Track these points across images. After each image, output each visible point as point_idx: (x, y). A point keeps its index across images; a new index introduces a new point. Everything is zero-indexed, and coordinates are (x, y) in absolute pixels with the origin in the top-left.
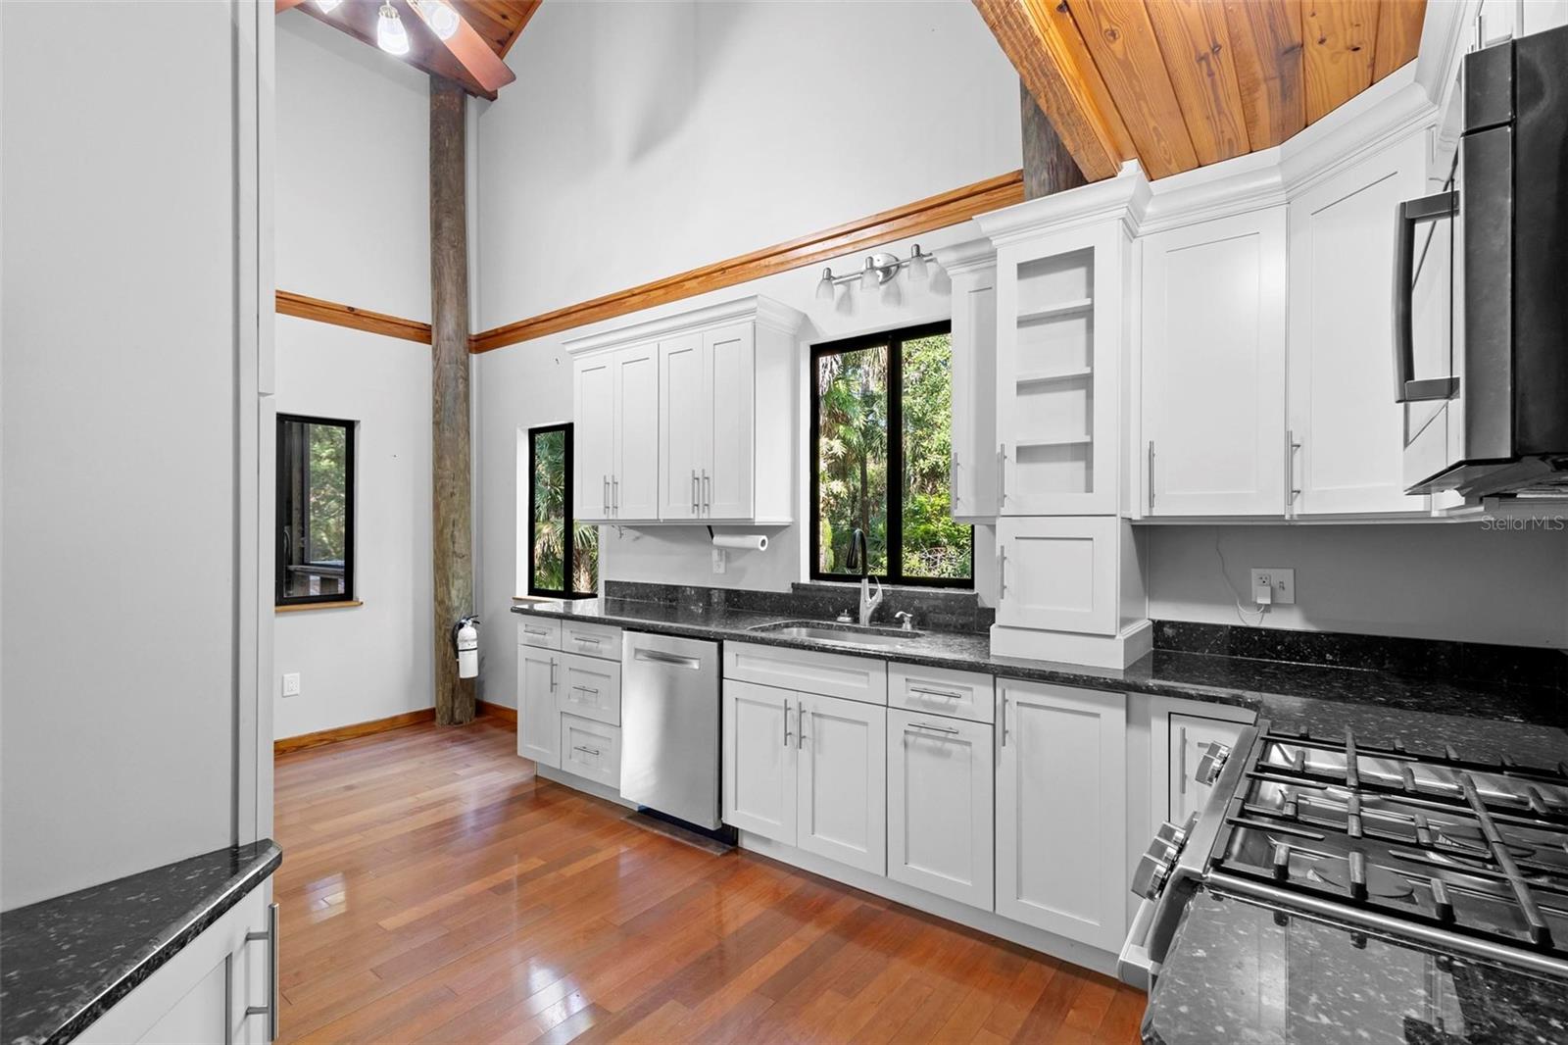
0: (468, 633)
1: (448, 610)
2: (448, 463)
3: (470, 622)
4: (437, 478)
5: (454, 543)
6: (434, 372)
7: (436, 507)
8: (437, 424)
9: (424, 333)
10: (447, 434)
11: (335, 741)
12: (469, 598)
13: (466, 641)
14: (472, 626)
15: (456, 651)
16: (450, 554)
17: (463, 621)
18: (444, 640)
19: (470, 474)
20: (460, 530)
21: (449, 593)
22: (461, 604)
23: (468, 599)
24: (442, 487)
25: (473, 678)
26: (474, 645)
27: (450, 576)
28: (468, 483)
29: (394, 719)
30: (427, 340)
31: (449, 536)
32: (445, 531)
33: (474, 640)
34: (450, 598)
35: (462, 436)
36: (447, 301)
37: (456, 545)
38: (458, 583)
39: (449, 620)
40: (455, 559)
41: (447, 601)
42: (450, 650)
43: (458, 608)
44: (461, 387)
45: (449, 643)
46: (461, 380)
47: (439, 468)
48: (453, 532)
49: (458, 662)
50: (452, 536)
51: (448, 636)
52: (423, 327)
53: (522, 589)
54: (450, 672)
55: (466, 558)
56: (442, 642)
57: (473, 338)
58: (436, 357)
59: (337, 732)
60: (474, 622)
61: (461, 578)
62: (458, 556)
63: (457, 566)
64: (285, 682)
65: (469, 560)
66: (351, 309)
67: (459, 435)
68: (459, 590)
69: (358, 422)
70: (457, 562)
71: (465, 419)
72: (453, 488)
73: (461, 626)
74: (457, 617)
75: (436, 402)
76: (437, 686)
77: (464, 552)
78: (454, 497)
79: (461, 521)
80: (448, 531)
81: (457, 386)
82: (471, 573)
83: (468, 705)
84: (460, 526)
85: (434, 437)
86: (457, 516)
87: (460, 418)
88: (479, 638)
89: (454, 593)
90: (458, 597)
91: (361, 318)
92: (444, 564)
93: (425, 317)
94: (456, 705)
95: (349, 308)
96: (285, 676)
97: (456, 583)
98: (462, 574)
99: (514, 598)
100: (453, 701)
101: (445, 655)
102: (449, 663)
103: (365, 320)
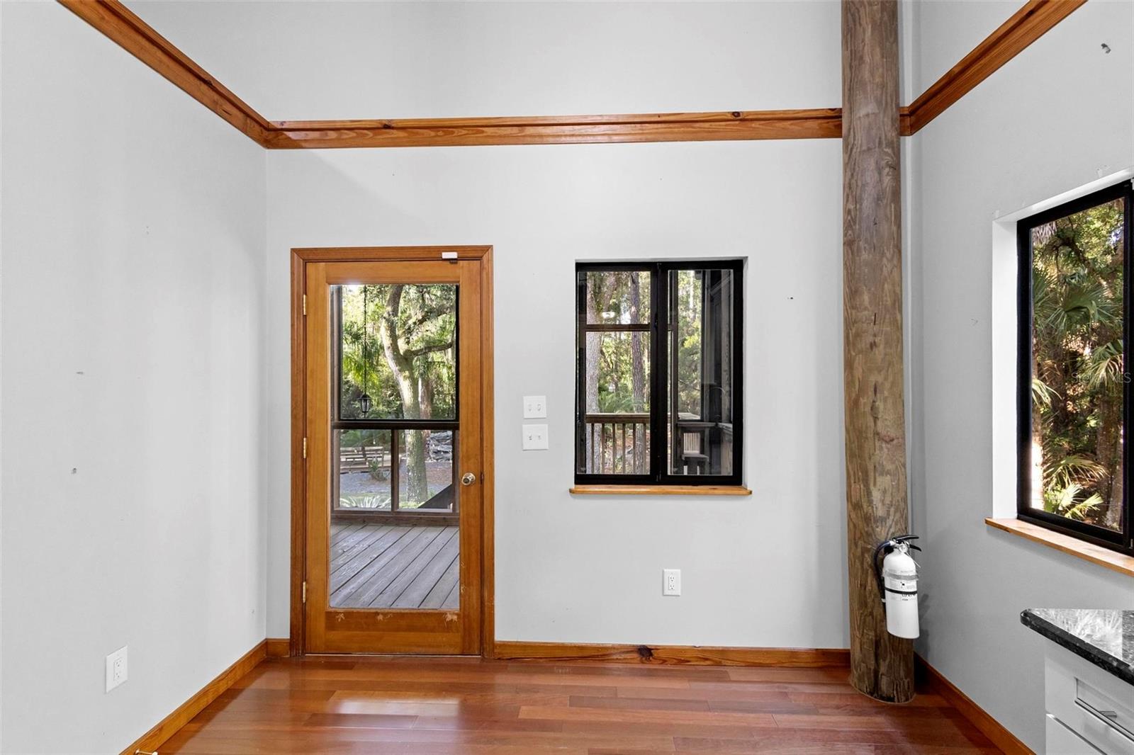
0: (900, 563)
1: (867, 519)
2: (866, 297)
3: (904, 547)
4: (849, 323)
5: (876, 419)
6: (845, 171)
7: (849, 365)
8: (850, 244)
9: (832, 123)
10: (865, 256)
11: (718, 664)
12: (902, 505)
13: (898, 577)
14: (908, 553)
15: (882, 589)
16: (870, 435)
17: (892, 543)
18: (862, 564)
19: (901, 311)
20: (885, 400)
21: (869, 494)
22: (888, 514)
23: (901, 507)
24: (857, 335)
25: (912, 640)
26: (912, 586)
27: (871, 467)
28: (899, 327)
29: (793, 654)
30: (836, 132)
31: (868, 409)
32: (862, 401)
33: (911, 578)
34: (870, 502)
35: (888, 255)
36: (867, 59)
37: (879, 423)
38: (884, 481)
39: (869, 535)
40: (877, 444)
41: (865, 507)
42: (871, 582)
43: (883, 520)
44: (887, 180)
45: (870, 571)
46: (887, 170)
47: (853, 307)
48: (874, 402)
49: (884, 604)
50: (873, 408)
51: (868, 559)
52: (831, 114)
53: (1004, 510)
54: (871, 614)
55: (896, 443)
56: (858, 564)
57: (906, 112)
58: (848, 149)
59: (724, 652)
60: (912, 547)
61: (888, 473)
62: (882, 439)
63: (882, 454)
64: (666, 578)
65: (901, 446)
66: (736, 114)
67: (883, 254)
68: (885, 492)
69: (747, 257)
70: (881, 448)
71: (894, 228)
72: (875, 335)
73: (890, 550)
74: (882, 533)
75: (847, 212)
76: (852, 627)
77: (892, 433)
78: (876, 351)
79: (887, 385)
80: (865, 401)
81: (880, 181)
82: (904, 465)
83: (902, 673)
84: (886, 393)
85: (845, 264)
86: (880, 379)
87: (885, 228)
88: (920, 575)
89: (876, 495)
90: (883, 502)
91: (749, 124)
92: (861, 447)
93: (832, 99)
94: (883, 669)
95: (733, 114)
96: (665, 570)
97: (879, 479)
98: (889, 467)
99: (987, 522)
100: (876, 656)
101: (863, 586)
102: (869, 600)
103: (754, 125)
